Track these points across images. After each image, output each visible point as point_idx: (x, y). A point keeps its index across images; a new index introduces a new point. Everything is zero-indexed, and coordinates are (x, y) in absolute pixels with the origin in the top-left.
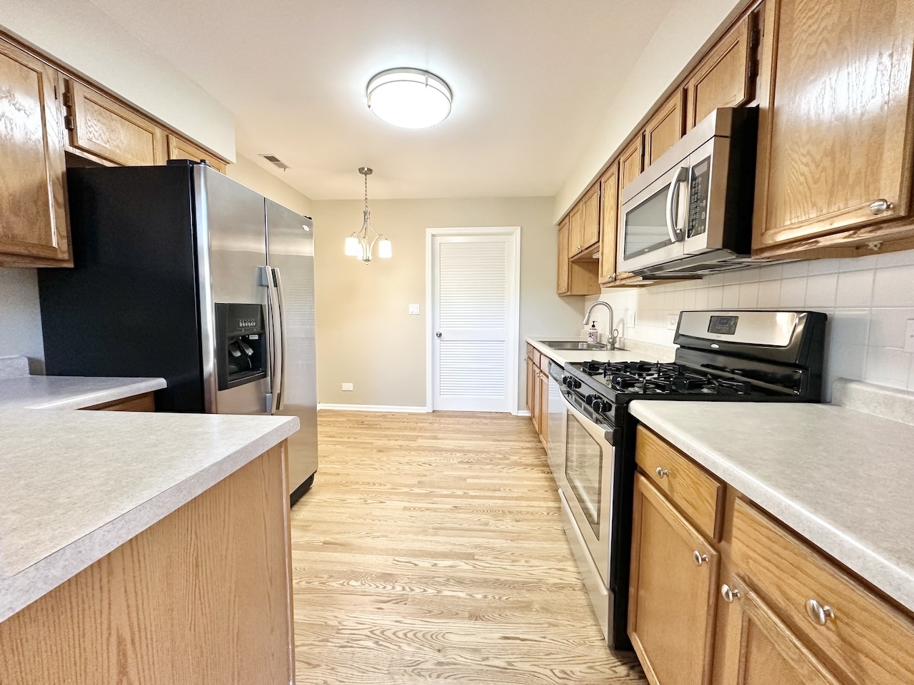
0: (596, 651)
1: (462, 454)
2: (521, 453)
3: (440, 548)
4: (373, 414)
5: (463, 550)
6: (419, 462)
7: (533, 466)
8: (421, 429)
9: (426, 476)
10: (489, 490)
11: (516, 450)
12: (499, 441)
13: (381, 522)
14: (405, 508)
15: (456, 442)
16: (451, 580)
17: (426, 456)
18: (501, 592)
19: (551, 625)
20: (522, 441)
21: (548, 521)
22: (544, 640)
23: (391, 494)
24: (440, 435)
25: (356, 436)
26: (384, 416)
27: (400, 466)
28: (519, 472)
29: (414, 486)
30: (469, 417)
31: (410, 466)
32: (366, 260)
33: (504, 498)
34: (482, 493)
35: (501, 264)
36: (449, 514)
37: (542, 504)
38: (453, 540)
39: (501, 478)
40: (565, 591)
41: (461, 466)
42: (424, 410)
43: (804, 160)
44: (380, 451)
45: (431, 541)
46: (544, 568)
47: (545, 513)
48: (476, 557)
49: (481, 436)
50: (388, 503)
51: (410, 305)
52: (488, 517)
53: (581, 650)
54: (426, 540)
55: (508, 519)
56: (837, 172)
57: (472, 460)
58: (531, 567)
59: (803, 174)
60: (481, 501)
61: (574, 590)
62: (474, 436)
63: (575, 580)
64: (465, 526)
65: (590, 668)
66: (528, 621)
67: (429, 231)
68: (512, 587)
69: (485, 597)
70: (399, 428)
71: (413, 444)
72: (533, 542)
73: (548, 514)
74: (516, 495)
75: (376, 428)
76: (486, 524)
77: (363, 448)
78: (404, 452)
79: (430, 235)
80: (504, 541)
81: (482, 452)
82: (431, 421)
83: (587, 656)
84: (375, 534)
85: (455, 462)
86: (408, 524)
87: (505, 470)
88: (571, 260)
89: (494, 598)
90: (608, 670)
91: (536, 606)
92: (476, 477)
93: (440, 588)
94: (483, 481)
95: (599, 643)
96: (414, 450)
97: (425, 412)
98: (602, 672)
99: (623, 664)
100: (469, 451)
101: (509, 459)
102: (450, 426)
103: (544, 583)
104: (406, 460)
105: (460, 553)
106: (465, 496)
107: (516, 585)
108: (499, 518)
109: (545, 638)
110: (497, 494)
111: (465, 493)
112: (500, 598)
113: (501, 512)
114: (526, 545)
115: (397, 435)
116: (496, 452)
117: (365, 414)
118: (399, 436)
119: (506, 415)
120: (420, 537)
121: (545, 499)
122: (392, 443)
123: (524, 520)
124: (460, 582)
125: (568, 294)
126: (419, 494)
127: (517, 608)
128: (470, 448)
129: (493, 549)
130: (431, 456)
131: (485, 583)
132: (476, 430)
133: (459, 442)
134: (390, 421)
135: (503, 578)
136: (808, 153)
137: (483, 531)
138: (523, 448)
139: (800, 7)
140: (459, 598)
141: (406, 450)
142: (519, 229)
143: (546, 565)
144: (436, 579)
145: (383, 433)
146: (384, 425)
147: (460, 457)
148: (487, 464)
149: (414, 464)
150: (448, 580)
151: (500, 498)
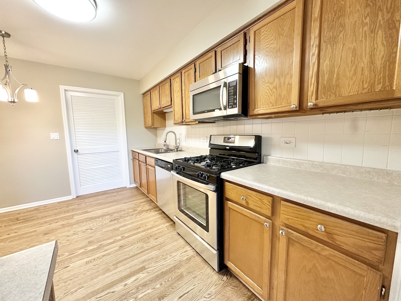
0: (214, 277)
1: (109, 216)
2: (141, 206)
3: (124, 274)
4: (25, 211)
5: (138, 267)
6: (82, 230)
7: (150, 210)
8: (73, 210)
9: (91, 237)
10: (134, 230)
11: (138, 205)
12: (127, 203)
13: (74, 280)
14: (87, 263)
15: (102, 210)
16: (140, 287)
17: (85, 225)
18: (167, 277)
19: (194, 278)
20: (139, 199)
21: (169, 232)
22: (195, 286)
23: (70, 258)
24: (89, 210)
25: (16, 231)
26: (37, 209)
27: (69, 238)
28: (145, 215)
29: (86, 246)
30: (103, 194)
31: (77, 235)
32: (11, 102)
33: (144, 231)
34: (132, 233)
35: (114, 111)
36: (119, 252)
37: (163, 226)
38: (128, 265)
39: (138, 221)
40: (192, 260)
41: (113, 223)
42: (70, 197)
43: (267, 88)
44: (45, 234)
45: (116, 273)
46: (179, 254)
47: (167, 230)
48: (146, 267)
49: (116, 203)
50: (72, 265)
51: (51, 134)
52: (141, 244)
53: (209, 281)
54: (112, 274)
55: (152, 240)
56: (278, 94)
57: (117, 217)
58: (173, 257)
59: (267, 93)
60: (133, 237)
61: (194, 257)
62: (111, 204)
63: (193, 253)
64: (132, 254)
65: (216, 285)
66: (185, 283)
67: (62, 88)
68: (170, 271)
69: (161, 284)
70: (55, 214)
71: (71, 221)
72: (168, 246)
73: (168, 229)
74: (149, 227)
75: (33, 220)
76: (142, 248)
77: (28, 237)
78: (67, 228)
79: (63, 91)
80: (155, 252)
81: (121, 211)
82: (78, 203)
83: (212, 281)
84: (72, 290)
85: (107, 222)
86: (94, 271)
87: (138, 216)
88: (152, 112)
89: (166, 282)
90: (221, 282)
91: (185, 274)
92: (124, 226)
93: (135, 296)
94: (129, 226)
95: (213, 274)
96: (75, 224)
97: (71, 198)
98: (220, 284)
99: (224, 276)
100: (113, 213)
101: (137, 210)
102: (93, 203)
103: (183, 261)
104: (71, 232)
105: (137, 270)
106: (123, 238)
107: (172, 270)
108: (147, 242)
109: (195, 285)
110: (140, 230)
111: (122, 237)
112: (168, 280)
113: (146, 238)
114: (166, 248)
115: (55, 219)
116: (128, 209)
117: (17, 212)
118: (57, 219)
119: (124, 189)
120: (107, 275)
121: (163, 223)
122: (54, 225)
123: (159, 237)
124: (145, 285)
125: (153, 127)
126: (94, 250)
127: (178, 280)
128: (113, 211)
129: (152, 258)
130: (89, 224)
131: (157, 277)
132: (111, 200)
133: (104, 210)
134: (44, 212)
135: (164, 270)
136: (268, 86)
137: (142, 252)
138: (141, 203)
139: (263, 37)
140: (149, 294)
141: (69, 226)
142: (122, 94)
143: (179, 253)
144: (130, 292)
145: (43, 221)
146: (40, 215)
147: (109, 218)
148: (127, 217)
149: (80, 233)
150: (138, 288)
151: (142, 231)
